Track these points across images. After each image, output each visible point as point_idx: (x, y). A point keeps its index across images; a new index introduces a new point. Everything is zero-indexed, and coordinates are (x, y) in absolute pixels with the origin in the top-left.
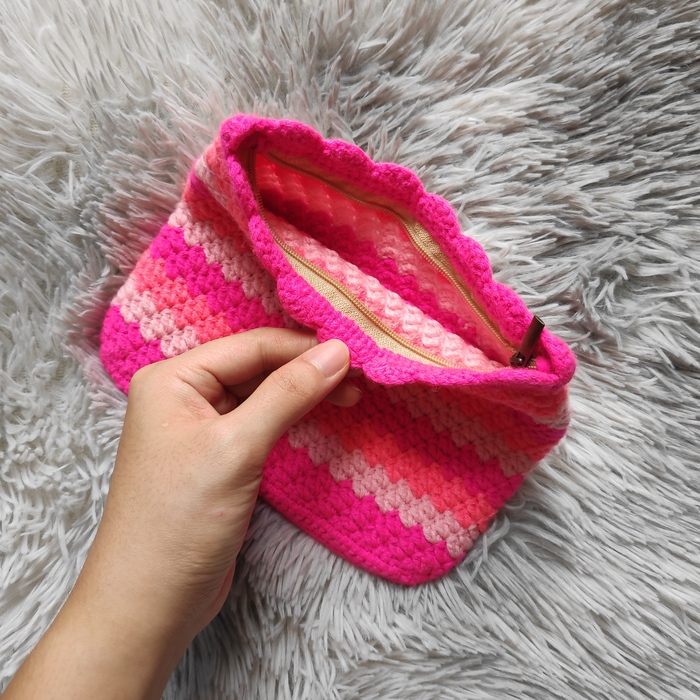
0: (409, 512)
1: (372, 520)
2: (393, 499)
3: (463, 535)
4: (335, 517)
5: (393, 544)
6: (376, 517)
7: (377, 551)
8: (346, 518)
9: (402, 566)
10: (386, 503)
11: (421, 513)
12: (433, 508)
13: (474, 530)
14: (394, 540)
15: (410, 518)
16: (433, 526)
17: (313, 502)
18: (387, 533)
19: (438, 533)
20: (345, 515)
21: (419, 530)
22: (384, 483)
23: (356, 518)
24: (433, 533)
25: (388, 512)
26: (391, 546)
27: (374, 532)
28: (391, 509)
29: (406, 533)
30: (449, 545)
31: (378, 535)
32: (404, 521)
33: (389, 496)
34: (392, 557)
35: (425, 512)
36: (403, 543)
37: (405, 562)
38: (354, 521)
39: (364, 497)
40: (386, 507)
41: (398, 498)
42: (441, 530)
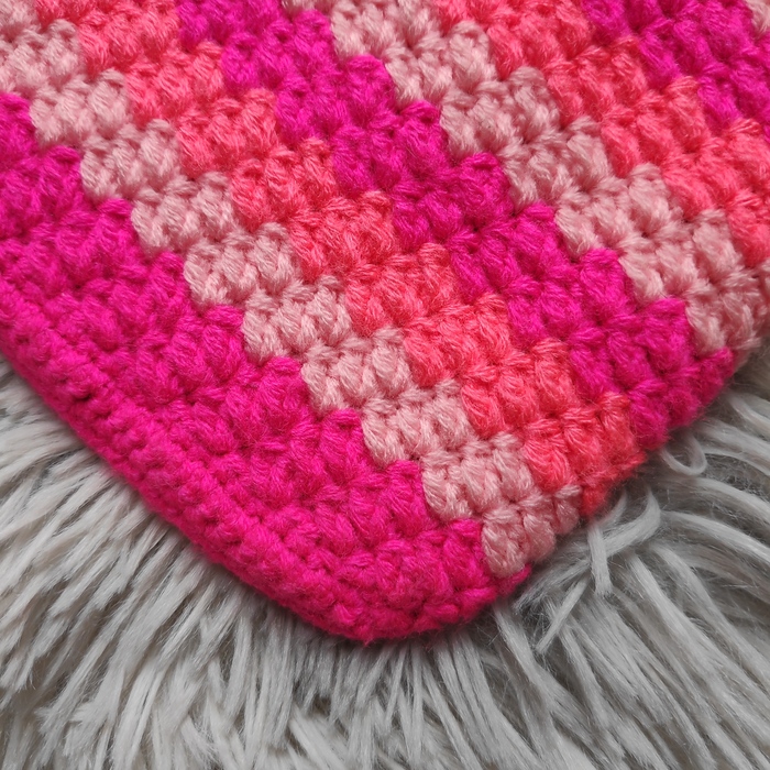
0: (392, 421)
1: (281, 426)
2: (353, 378)
3: (537, 511)
4: (179, 405)
5: (329, 503)
6: (295, 419)
7: (278, 519)
8: (207, 411)
9: (342, 572)
10: (331, 385)
11: (426, 427)
12: (463, 419)
13: (572, 500)
14: (333, 490)
15: (392, 438)
16: (455, 470)
17: (123, 353)
18: (318, 469)
19: (464, 492)
20: (208, 401)
21: (410, 473)
22: (336, 330)
23: (237, 412)
24: (451, 491)
25: (331, 410)
26: (322, 509)
27: (283, 462)
28: (342, 406)
29: (372, 478)
30: (489, 533)
31: (291, 472)
32: (373, 441)
33: (343, 367)
34: (318, 542)
35: (437, 428)
36: (359, 503)
37: (354, 560)
38: (230, 422)
39: (270, 358)
40: (329, 395)
41: (367, 376)
42: (474, 485)
